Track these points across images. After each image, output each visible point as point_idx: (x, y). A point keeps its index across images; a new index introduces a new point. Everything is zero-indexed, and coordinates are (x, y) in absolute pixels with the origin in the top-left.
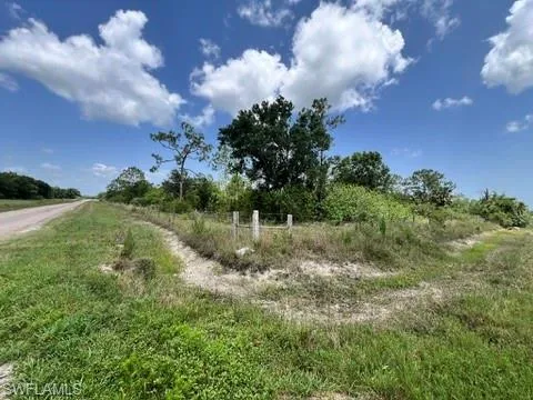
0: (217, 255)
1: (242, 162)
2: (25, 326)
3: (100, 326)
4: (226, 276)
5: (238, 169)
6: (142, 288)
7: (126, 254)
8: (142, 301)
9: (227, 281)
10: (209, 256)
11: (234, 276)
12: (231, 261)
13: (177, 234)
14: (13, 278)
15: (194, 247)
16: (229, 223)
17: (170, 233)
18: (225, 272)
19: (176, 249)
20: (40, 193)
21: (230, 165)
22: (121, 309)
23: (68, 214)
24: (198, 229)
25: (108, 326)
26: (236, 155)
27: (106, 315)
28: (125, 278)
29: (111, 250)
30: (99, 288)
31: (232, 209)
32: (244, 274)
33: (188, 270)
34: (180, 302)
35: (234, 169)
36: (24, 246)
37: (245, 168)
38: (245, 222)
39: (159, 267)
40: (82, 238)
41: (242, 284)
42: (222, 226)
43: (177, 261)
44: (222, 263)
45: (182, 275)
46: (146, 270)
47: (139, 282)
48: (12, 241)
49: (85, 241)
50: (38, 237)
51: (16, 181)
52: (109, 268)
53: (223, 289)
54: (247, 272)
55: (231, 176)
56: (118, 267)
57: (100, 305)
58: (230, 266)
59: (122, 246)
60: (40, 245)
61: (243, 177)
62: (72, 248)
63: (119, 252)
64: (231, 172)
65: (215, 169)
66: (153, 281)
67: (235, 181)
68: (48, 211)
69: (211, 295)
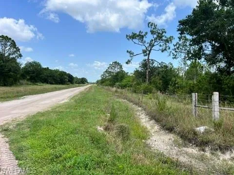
0: (178, 129)
1: (201, 48)
2: (61, 156)
3: (96, 166)
4: (185, 149)
5: (197, 55)
6: (121, 146)
7: (111, 121)
8: (121, 155)
9: (186, 153)
10: (170, 130)
11: (193, 150)
12: (191, 136)
13: (145, 110)
14: (56, 128)
15: (158, 121)
16: (188, 104)
17: (140, 109)
18: (185, 146)
19: (145, 121)
20: (69, 81)
21: (189, 52)
22: (108, 157)
23: (81, 93)
24: (161, 107)
25: (100, 167)
26: (195, 42)
27: (99, 159)
28: (110, 136)
29: (103, 116)
30: (96, 140)
31: (191, 92)
32: (203, 150)
33: (154, 138)
34: (147, 162)
35: (193, 55)
36: (61, 110)
37: (204, 54)
38: (204, 103)
39: (132, 133)
40: (88, 108)
41: (202, 159)
42: (181, 106)
43: (145, 130)
44: (181, 137)
45: (148, 142)
46: (123, 133)
47: (119, 141)
48: (57, 107)
49: (89, 110)
50: (68, 106)
51: (59, 74)
52: (102, 129)
53: (183, 159)
54: (207, 149)
55: (189, 62)
56: (107, 129)
57: (96, 152)
58: (190, 141)
59: (109, 115)
60: (68, 110)
61: (203, 62)
62: (83, 113)
63: (108, 119)
64: (190, 59)
65: (175, 58)
66: (128, 142)
67: (194, 66)
68: (72, 91)
69: (172, 162)
